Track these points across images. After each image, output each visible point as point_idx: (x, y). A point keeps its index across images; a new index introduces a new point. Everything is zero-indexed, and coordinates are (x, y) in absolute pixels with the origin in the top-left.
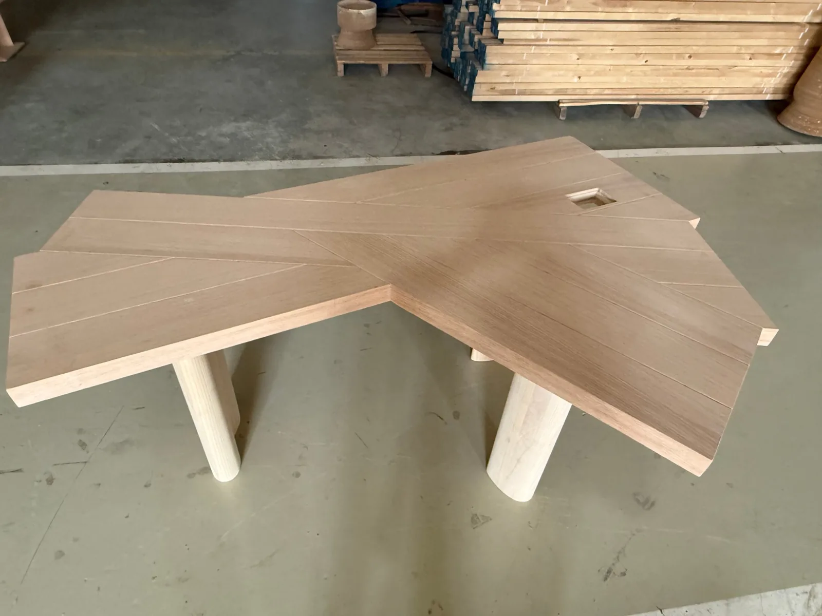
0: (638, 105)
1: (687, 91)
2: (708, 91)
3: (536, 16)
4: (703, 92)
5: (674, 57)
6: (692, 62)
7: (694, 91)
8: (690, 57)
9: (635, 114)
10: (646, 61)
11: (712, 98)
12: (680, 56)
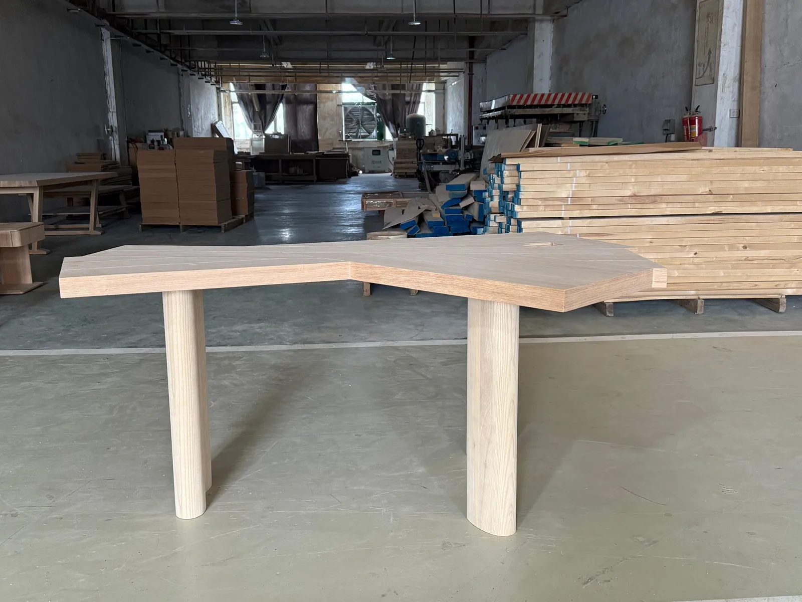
0: (699, 299)
1: (756, 285)
2: (782, 285)
3: (561, 215)
4: (776, 286)
5: (726, 248)
6: (749, 253)
7: (763, 285)
8: (745, 247)
9: (698, 309)
10: (695, 254)
11: (790, 292)
12: (732, 247)
